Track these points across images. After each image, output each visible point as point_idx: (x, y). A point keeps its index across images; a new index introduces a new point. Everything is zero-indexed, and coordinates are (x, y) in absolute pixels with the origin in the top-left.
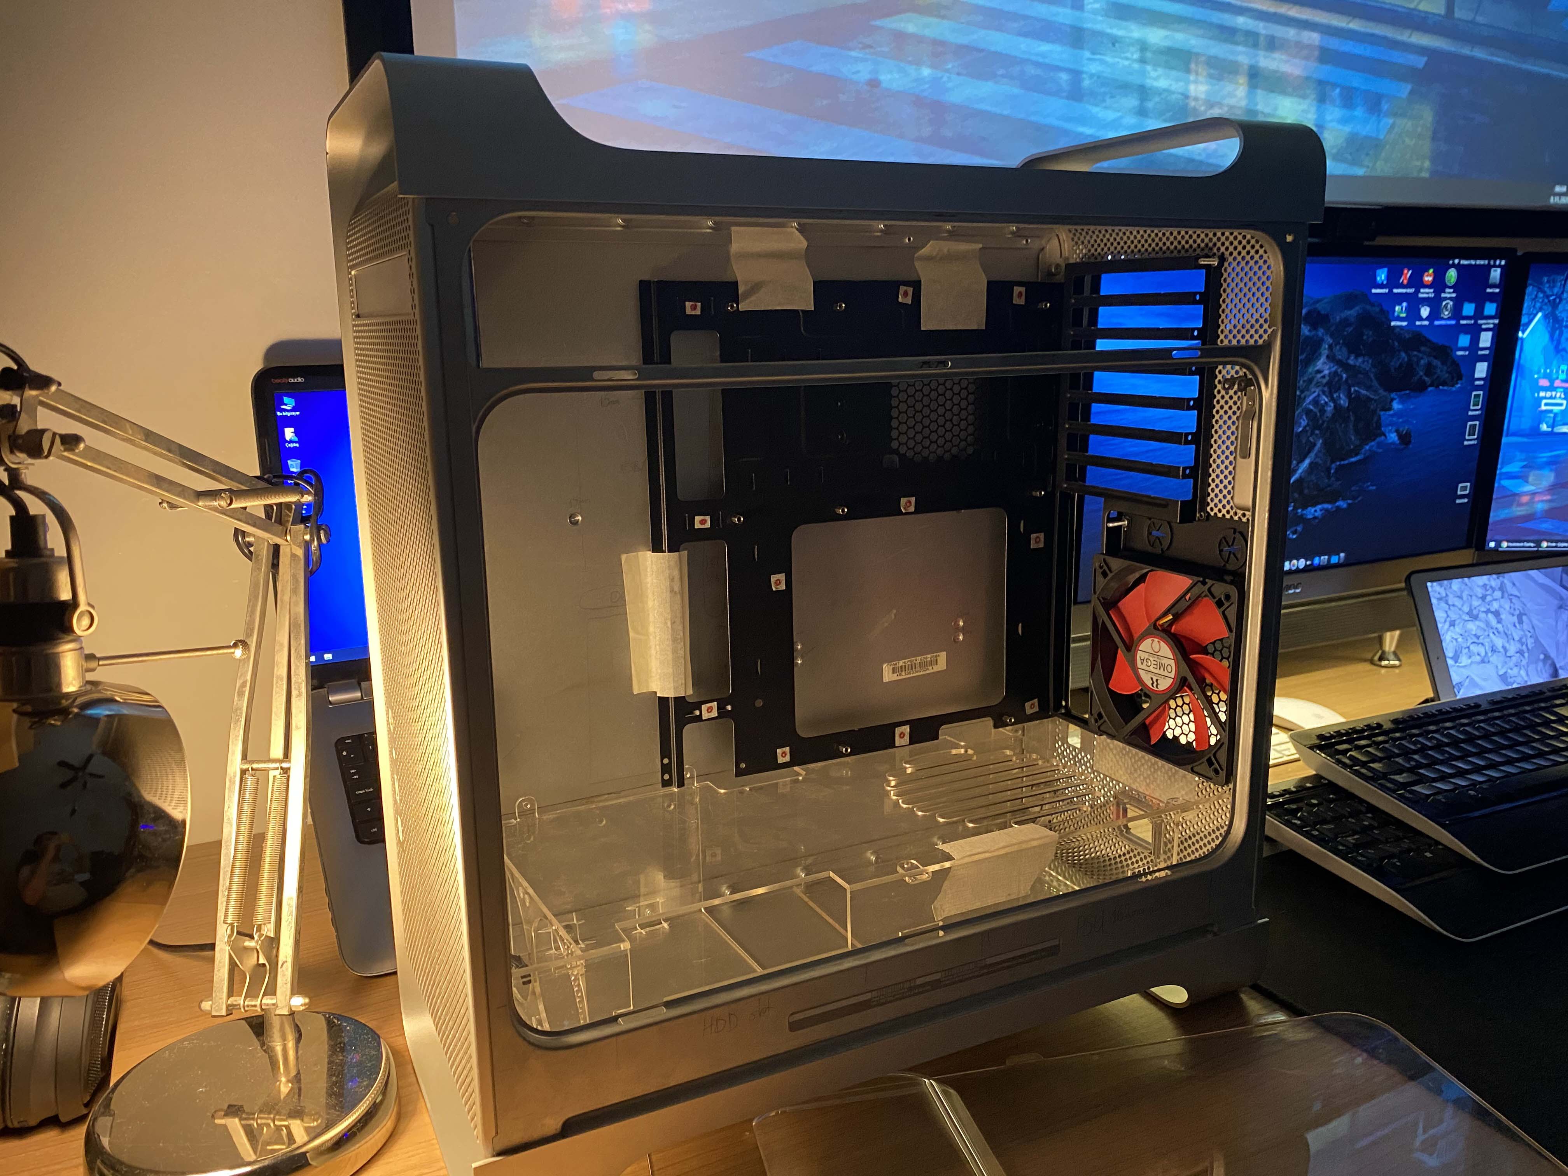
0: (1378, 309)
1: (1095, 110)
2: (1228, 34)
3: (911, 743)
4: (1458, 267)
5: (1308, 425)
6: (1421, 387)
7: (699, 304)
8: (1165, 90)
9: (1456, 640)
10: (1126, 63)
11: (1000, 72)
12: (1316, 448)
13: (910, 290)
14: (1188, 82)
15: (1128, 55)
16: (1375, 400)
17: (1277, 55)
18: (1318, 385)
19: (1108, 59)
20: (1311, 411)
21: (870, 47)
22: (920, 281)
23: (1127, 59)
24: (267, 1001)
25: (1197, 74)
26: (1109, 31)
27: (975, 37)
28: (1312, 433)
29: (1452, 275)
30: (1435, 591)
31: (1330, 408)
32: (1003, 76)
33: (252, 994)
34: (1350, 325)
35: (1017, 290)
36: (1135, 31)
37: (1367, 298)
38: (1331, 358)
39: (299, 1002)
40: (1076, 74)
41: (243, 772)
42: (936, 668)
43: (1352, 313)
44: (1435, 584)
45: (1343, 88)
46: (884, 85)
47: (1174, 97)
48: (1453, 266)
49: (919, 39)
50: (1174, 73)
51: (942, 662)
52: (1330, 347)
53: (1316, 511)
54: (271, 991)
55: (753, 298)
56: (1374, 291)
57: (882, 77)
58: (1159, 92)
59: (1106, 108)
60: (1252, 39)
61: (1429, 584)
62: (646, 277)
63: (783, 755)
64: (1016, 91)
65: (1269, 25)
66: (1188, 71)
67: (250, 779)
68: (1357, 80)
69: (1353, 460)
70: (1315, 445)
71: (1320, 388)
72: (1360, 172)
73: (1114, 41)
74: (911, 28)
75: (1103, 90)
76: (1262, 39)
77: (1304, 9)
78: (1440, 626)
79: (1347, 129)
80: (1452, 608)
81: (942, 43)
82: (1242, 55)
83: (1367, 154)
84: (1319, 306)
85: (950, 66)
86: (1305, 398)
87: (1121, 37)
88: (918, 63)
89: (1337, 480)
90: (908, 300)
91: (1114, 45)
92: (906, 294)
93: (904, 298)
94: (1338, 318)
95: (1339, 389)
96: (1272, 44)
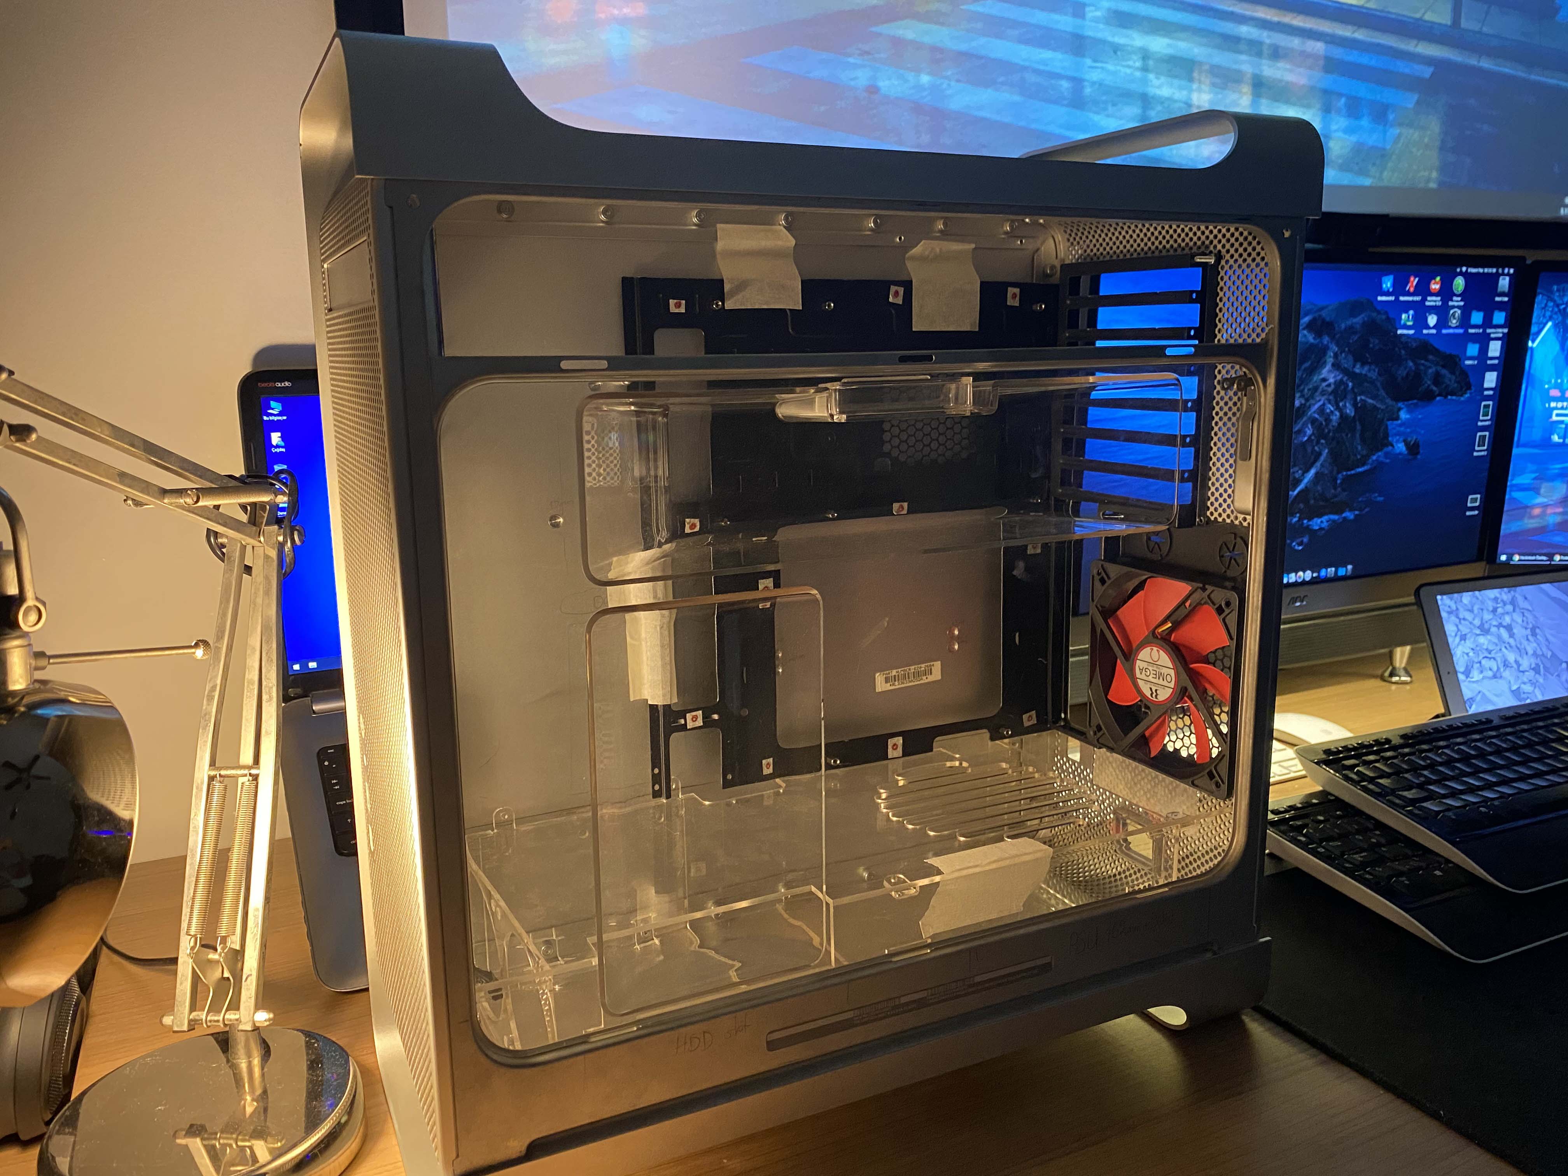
0: (1384, 317)
1: (1096, 118)
2: (1231, 42)
3: (904, 756)
4: (1465, 275)
5: (1313, 434)
6: (1428, 397)
7: (684, 302)
8: (1168, 99)
9: (1467, 654)
10: (1128, 71)
11: (1001, 79)
12: (1322, 458)
13: (901, 290)
14: (1191, 91)
15: (1131, 63)
16: (1382, 410)
17: (1281, 64)
18: (1323, 393)
19: (1110, 67)
20: (1317, 419)
21: (868, 53)
22: (911, 281)
23: (1129, 67)
24: (231, 1016)
25: (1200, 82)
26: (1110, 39)
27: (974, 44)
28: (1318, 443)
29: (1459, 283)
30: (1445, 605)
31: (1336, 417)
32: (1002, 83)
33: (215, 1008)
34: (1355, 333)
35: (1011, 291)
36: (1138, 40)
37: (1372, 305)
38: (1336, 366)
39: (263, 1017)
40: (1078, 82)
41: (211, 779)
42: (931, 678)
43: (1358, 320)
44: (1445, 597)
45: (1349, 98)
46: (883, 91)
47: (1177, 105)
48: (1461, 274)
49: (918, 46)
50: (1176, 82)
51: (936, 674)
52: (1336, 356)
53: (1322, 522)
54: (235, 1005)
55: (739, 297)
56: (1380, 298)
57: (881, 84)
58: (1161, 101)
59: (1108, 116)
60: (1255, 48)
61: (1439, 597)
62: (628, 275)
63: (768, 766)
64: (1017, 98)
65: (1272, 33)
66: (1191, 80)
67: (217, 786)
68: (1362, 90)
69: (1360, 470)
70: (1319, 454)
71: (1326, 397)
72: (1367, 182)
73: (1116, 49)
74: (909, 35)
75: (1104, 98)
76: (1265, 48)
77: (1308, 18)
78: (1450, 640)
79: (1354, 138)
80: (1462, 622)
81: (941, 50)
82: (1245, 64)
83: (1374, 164)
84: (1324, 313)
85: (949, 73)
86: (1309, 407)
87: (1124, 45)
88: (918, 71)
89: (1344, 490)
90: (899, 301)
91: (1115, 52)
92: (896, 294)
93: (895, 297)
94: (1343, 326)
95: (1345, 397)
96: (1276, 54)
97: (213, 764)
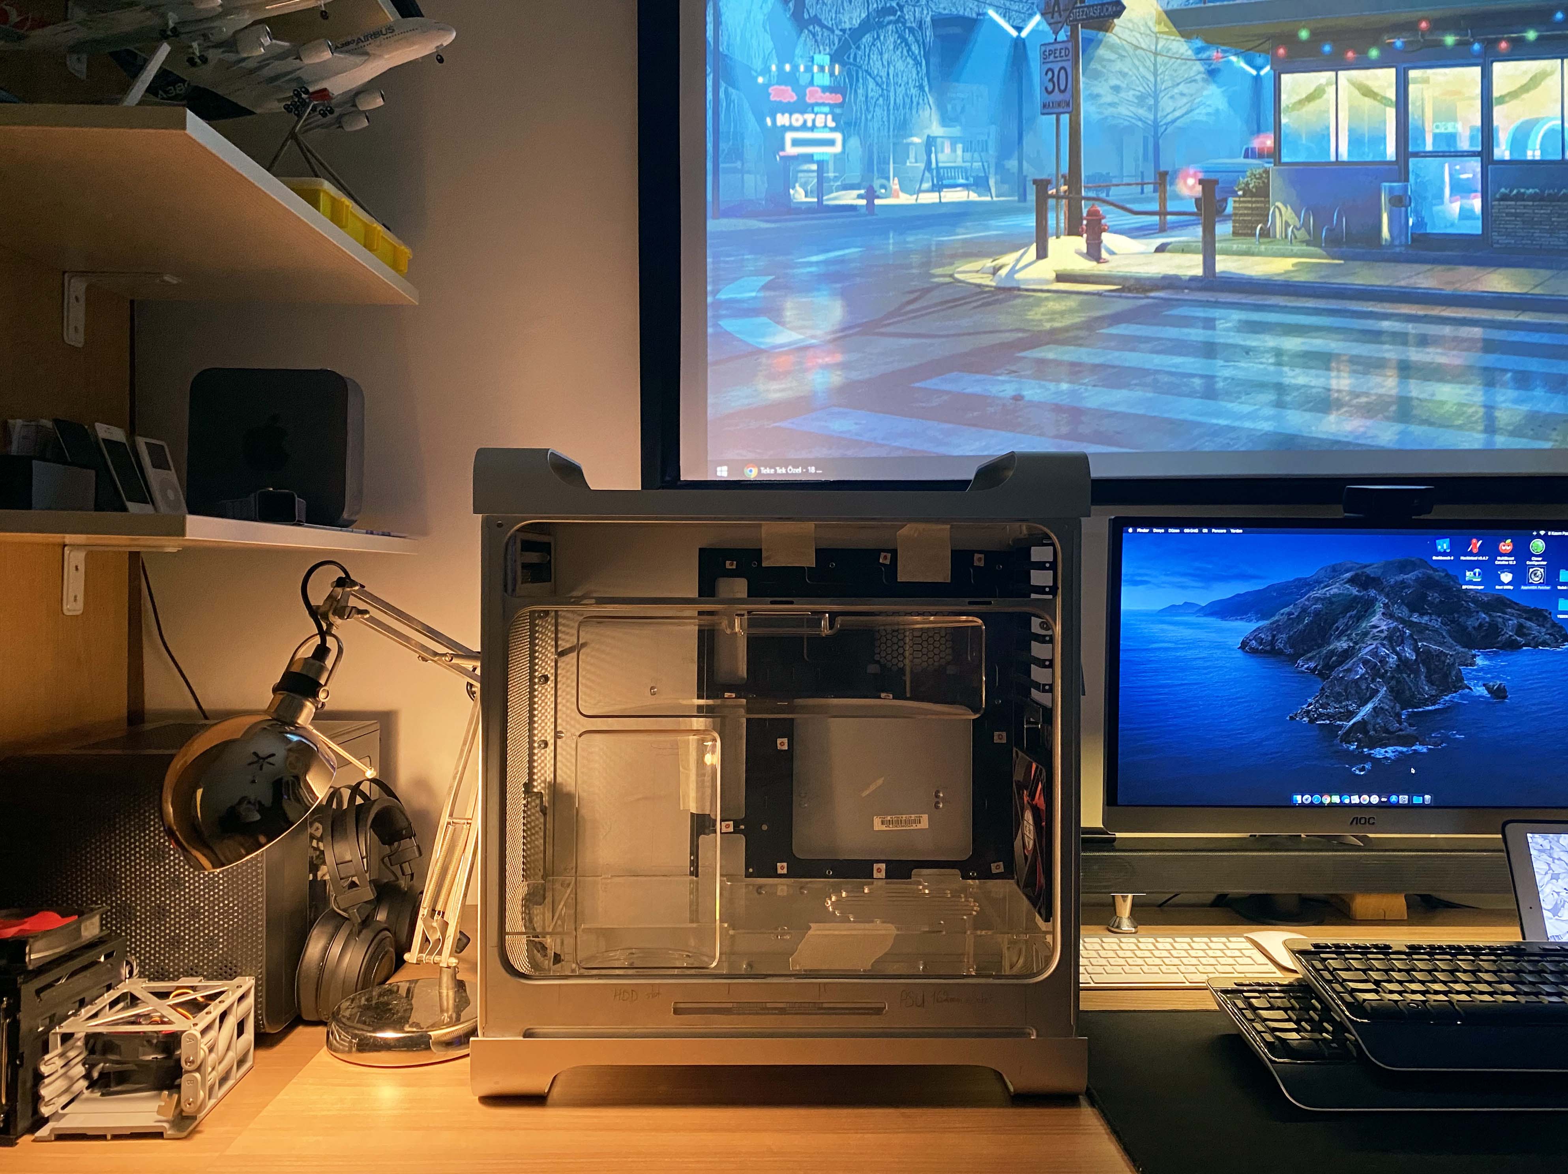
0: (1443, 574)
1: (1230, 405)
2: (1376, 336)
3: (886, 878)
4: (1544, 538)
5: (1367, 672)
6: (1512, 646)
7: (735, 562)
8: (1304, 386)
10: (1261, 366)
11: (1134, 382)
12: (1380, 695)
13: (889, 555)
14: (1329, 378)
15: (1264, 360)
16: (1451, 656)
17: (1430, 350)
18: (1374, 638)
19: (1242, 364)
20: (1369, 661)
21: (1015, 372)
22: (896, 550)
23: (1261, 363)
24: (437, 958)
25: (1339, 370)
26: (1242, 343)
27: (1109, 357)
28: (1373, 681)
29: (1538, 546)
30: (1537, 843)
31: (1393, 659)
32: (1136, 385)
34: (1409, 587)
35: (977, 556)
36: (1270, 341)
37: (1425, 564)
38: (1387, 615)
39: (453, 961)
40: (1210, 379)
41: (449, 823)
42: (919, 826)
43: (1410, 577)
44: (1536, 836)
45: (1515, 372)
46: (1027, 398)
47: (1314, 390)
48: (1539, 536)
49: (1058, 363)
50: (1313, 372)
51: (924, 823)
52: (1386, 606)
55: (771, 559)
56: (1434, 558)
57: (1025, 393)
58: (1298, 388)
59: (1241, 403)
60: (1401, 339)
61: (1529, 835)
63: (782, 868)
64: (1150, 395)
65: (1416, 325)
66: (1328, 369)
67: (451, 827)
68: (1533, 365)
69: (1430, 708)
70: (1377, 691)
71: (1378, 642)
73: (1248, 351)
74: (1051, 356)
75: (1237, 389)
76: (1410, 338)
77: (1460, 309)
78: (1538, 877)
79: (1525, 408)
80: (1556, 861)
81: (1079, 364)
82: (1390, 352)
84: (1367, 570)
85: (1086, 380)
86: (1360, 649)
87: (1255, 347)
88: (1058, 381)
89: (1410, 725)
90: (888, 562)
91: (1247, 353)
92: (885, 557)
93: (884, 559)
94: (1392, 581)
95: (1402, 642)
96: (1423, 341)
97: (451, 815)
